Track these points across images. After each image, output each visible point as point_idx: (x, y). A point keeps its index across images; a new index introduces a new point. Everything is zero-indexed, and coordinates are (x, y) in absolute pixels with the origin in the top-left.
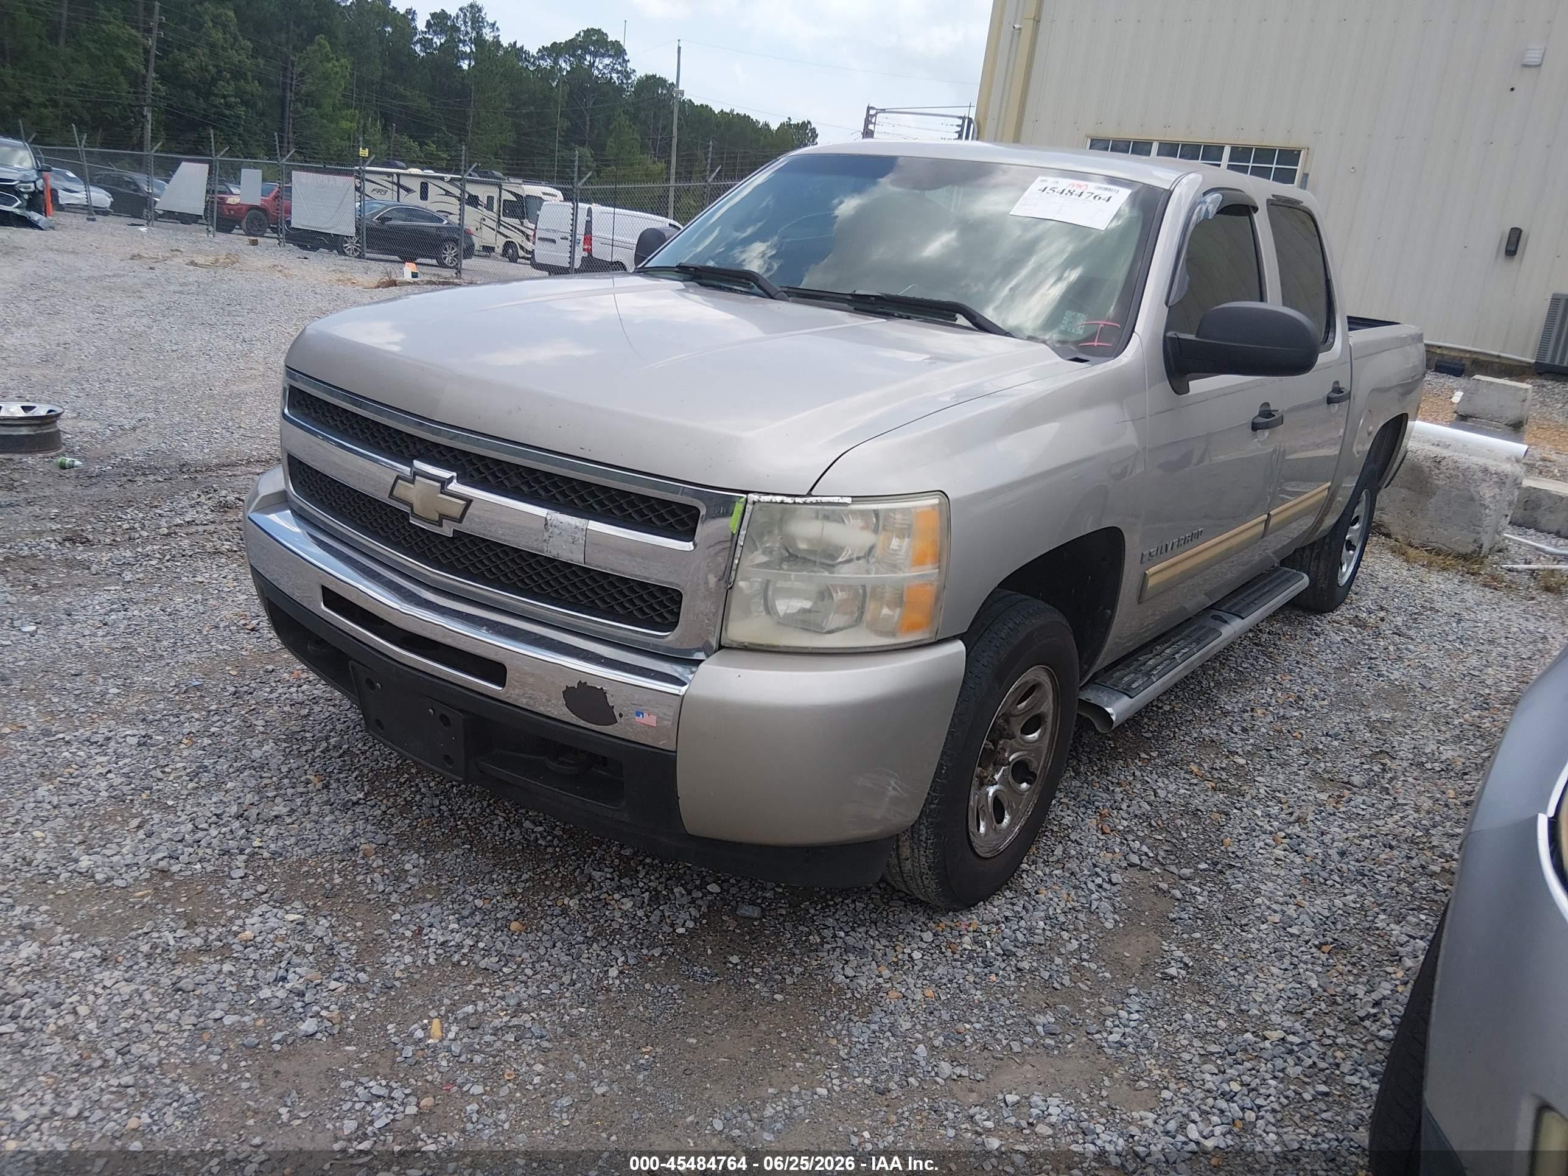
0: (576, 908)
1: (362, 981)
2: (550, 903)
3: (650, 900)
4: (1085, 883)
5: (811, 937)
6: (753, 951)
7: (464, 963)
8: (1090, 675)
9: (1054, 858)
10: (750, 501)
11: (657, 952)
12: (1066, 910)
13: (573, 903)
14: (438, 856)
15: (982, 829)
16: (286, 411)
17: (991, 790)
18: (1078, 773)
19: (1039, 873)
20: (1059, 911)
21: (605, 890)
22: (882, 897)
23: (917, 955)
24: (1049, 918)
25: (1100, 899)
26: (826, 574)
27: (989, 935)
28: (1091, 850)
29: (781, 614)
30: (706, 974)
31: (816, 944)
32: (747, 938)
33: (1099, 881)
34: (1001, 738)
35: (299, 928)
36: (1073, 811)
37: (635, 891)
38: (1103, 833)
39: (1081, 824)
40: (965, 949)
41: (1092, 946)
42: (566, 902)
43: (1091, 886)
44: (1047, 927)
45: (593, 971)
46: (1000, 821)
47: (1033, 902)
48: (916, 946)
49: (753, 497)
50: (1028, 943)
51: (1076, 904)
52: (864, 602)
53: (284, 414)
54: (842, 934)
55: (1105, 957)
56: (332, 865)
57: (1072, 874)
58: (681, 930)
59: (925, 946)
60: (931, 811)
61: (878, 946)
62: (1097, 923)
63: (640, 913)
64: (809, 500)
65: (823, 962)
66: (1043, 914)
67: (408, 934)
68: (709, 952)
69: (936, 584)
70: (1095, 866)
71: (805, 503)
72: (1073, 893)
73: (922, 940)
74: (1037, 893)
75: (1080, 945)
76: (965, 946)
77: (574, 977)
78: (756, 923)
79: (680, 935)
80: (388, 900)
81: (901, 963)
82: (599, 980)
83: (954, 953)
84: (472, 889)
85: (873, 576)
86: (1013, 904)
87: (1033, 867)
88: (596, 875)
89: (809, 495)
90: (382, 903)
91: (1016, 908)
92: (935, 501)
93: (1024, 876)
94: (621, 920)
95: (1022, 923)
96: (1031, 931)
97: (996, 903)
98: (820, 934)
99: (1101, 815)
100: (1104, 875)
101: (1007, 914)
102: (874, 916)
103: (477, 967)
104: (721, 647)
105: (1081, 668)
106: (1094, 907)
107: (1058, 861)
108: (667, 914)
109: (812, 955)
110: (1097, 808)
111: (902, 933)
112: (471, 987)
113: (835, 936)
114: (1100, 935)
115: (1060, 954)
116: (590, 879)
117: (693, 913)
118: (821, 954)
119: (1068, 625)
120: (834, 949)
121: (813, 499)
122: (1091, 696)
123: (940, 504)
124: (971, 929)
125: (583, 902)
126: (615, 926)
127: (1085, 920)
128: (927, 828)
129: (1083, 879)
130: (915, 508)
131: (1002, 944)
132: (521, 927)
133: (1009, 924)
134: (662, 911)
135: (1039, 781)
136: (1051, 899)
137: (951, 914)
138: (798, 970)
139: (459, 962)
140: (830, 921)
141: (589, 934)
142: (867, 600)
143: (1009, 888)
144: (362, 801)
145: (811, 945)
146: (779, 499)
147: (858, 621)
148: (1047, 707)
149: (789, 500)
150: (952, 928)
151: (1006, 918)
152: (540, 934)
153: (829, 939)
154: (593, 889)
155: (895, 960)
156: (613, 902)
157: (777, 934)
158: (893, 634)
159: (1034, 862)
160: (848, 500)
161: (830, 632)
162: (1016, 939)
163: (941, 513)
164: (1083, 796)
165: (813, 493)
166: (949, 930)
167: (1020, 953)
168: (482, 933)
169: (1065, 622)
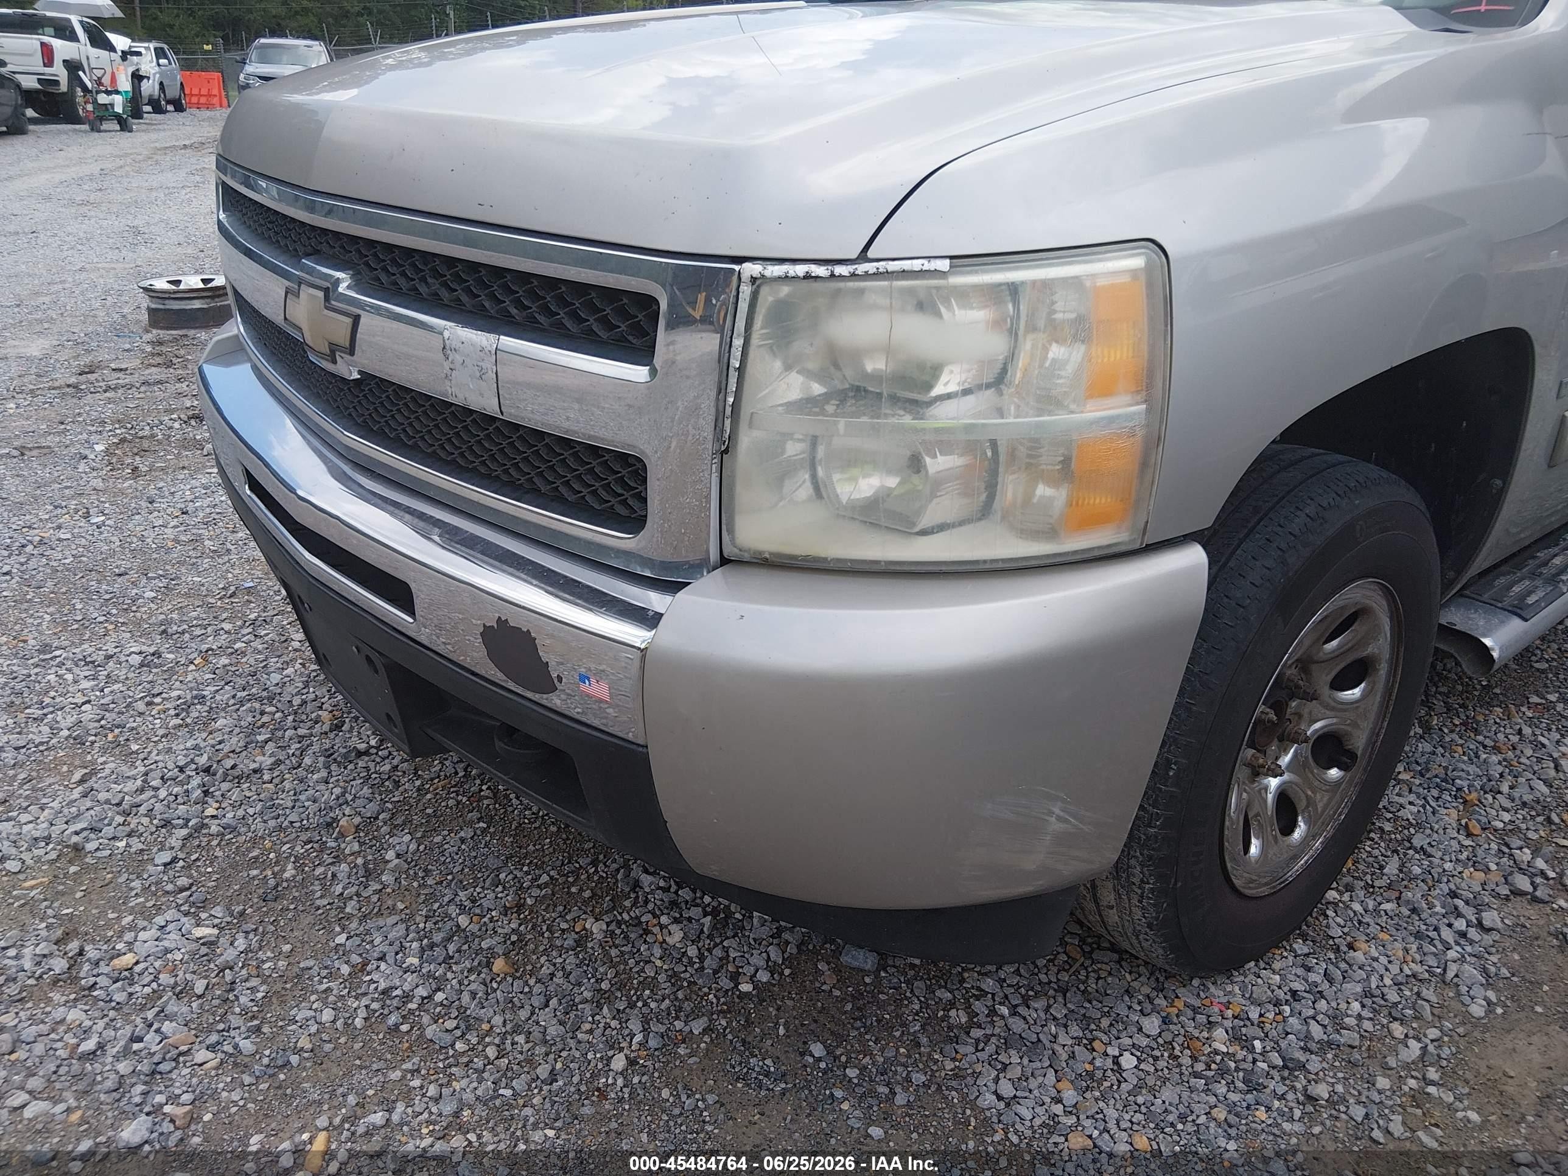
0: (600, 936)
1: (245, 1052)
2: (564, 926)
3: (714, 927)
4: (1436, 929)
5: (953, 1013)
6: (854, 1033)
7: (405, 1028)
8: (1459, 586)
9: (1382, 882)
10: (745, 276)
11: (697, 1027)
12: (1400, 978)
13: (597, 928)
14: (438, 839)
15: (1254, 849)
16: (222, 216)
17: (1274, 783)
18: (1427, 728)
19: (1357, 907)
20: (1388, 981)
21: (650, 906)
22: (1083, 940)
23: (1128, 1061)
24: (1368, 994)
25: (1462, 960)
26: (907, 420)
27: (1261, 1025)
28: (1448, 866)
29: (844, 499)
30: (767, 1074)
31: (960, 1026)
32: (849, 1007)
33: (1460, 924)
34: (1292, 697)
35: (204, 950)
36: (1418, 796)
37: (695, 912)
38: (1469, 835)
39: (1432, 818)
40: (1216, 1052)
41: (1446, 1052)
42: (588, 926)
43: (1447, 934)
44: (1366, 1013)
45: (590, 1056)
46: (1288, 829)
47: (1343, 965)
48: (1128, 1041)
49: (750, 269)
50: (1330, 1043)
51: (1417, 968)
52: (994, 473)
53: (219, 221)
54: (1004, 1011)
55: (1469, 1075)
56: (292, 848)
57: (1414, 910)
58: (746, 987)
59: (1144, 1042)
60: (1148, 838)
61: (1063, 1039)
62: (1454, 1004)
63: (692, 951)
64: (862, 268)
65: (964, 1064)
66: (1359, 989)
67: (345, 970)
68: (782, 1031)
69: (1140, 433)
70: (1453, 895)
71: (853, 275)
72: (1414, 947)
73: (1140, 1029)
74: (1351, 947)
75: (1424, 1049)
76: (1217, 1045)
77: (559, 1065)
78: (867, 980)
79: (743, 996)
80: (342, 909)
81: (1099, 1074)
82: (595, 1076)
83: (1194, 1059)
84: (462, 895)
85: (1011, 420)
86: (1309, 969)
87: (1346, 897)
88: (646, 880)
89: (863, 256)
90: (333, 913)
91: (1313, 977)
92: (1135, 261)
93: (1330, 913)
94: (659, 963)
95: (1322, 1005)
96: (1337, 1019)
97: (1277, 965)
98: (968, 1007)
99: (1465, 802)
100: (1469, 912)
101: (1297, 986)
102: (1065, 977)
103: (422, 1035)
104: (724, 561)
105: (1443, 575)
106: (1450, 974)
107: (1389, 887)
108: (733, 954)
109: (948, 1048)
110: (1459, 789)
111: (1107, 1014)
112: (396, 1075)
113: (993, 1012)
114: (1461, 1030)
115: (1386, 1067)
116: (636, 885)
117: (773, 956)
118: (962, 1049)
119: (1423, 507)
120: (988, 1038)
121: (870, 267)
122: (1457, 617)
123: (1149, 268)
124: (1229, 1013)
125: (613, 927)
126: (650, 972)
127: (1434, 999)
128: (1142, 865)
129: (1433, 921)
130: (1093, 276)
131: (1283, 1044)
132: (507, 969)
133: (1297, 1006)
134: (726, 950)
135: (1361, 763)
136: (1376, 959)
137: (1196, 982)
138: (919, 1078)
139: (397, 1026)
140: (989, 984)
141: (605, 985)
142: (1001, 469)
143: (1304, 937)
144: (374, 751)
145: (950, 1028)
146: (800, 270)
147: (985, 511)
148: (1381, 647)
149: (821, 271)
150: (1195, 1010)
151: (1294, 993)
152: (532, 982)
153: (982, 1018)
154: (635, 904)
155: (1089, 1067)
156: (656, 930)
157: (898, 1002)
158: (1052, 533)
159: (1349, 888)
160: (944, 265)
161: (924, 533)
162: (1308, 1037)
163: (1150, 285)
164: (1436, 770)
165: (871, 254)
166: (1190, 1013)
167: (1315, 1064)
168: (449, 975)
169: (1417, 501)
